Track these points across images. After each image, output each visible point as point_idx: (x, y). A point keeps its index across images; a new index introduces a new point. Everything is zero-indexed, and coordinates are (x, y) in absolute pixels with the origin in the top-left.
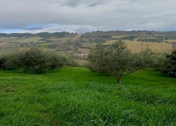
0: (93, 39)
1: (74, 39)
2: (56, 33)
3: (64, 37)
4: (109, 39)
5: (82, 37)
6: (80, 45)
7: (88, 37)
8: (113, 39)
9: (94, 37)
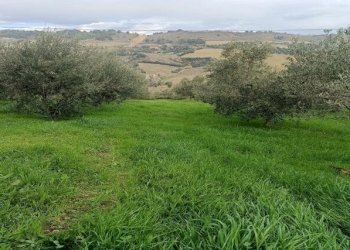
0: (168, 45)
1: (132, 45)
2: (95, 32)
3: (111, 39)
4: (200, 46)
5: (147, 41)
6: (144, 56)
7: (158, 42)
8: (208, 46)
9: (170, 42)
